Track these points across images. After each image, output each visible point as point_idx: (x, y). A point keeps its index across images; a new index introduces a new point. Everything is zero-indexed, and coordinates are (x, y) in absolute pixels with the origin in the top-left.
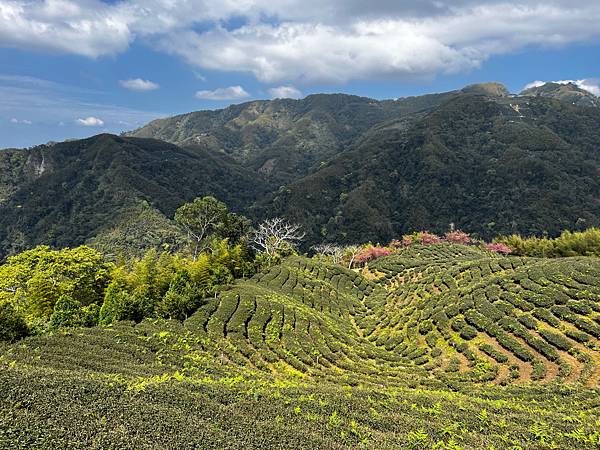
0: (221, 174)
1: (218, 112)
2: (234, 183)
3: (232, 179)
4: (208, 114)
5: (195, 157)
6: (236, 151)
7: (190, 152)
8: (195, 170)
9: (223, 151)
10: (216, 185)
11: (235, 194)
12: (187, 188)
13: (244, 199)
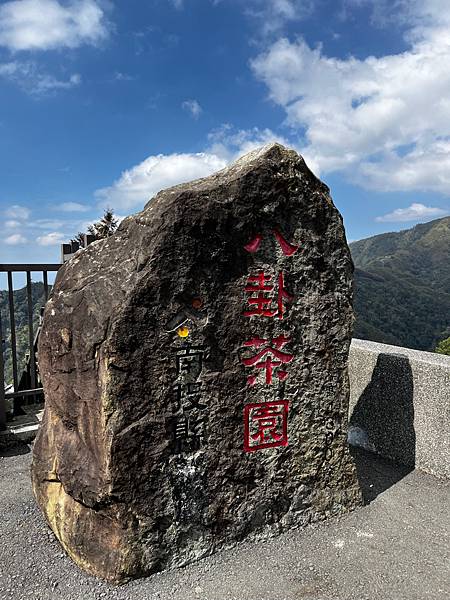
0: (407, 296)
1: (402, 233)
2: (422, 307)
3: (419, 302)
4: (391, 235)
5: (381, 280)
6: (424, 272)
7: (374, 275)
8: (380, 293)
9: (408, 273)
10: (402, 308)
11: (424, 318)
12: (371, 312)
13: (434, 323)
